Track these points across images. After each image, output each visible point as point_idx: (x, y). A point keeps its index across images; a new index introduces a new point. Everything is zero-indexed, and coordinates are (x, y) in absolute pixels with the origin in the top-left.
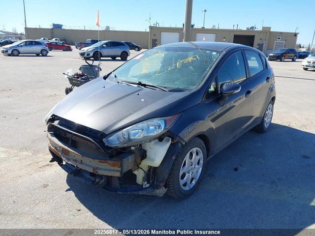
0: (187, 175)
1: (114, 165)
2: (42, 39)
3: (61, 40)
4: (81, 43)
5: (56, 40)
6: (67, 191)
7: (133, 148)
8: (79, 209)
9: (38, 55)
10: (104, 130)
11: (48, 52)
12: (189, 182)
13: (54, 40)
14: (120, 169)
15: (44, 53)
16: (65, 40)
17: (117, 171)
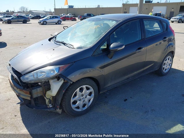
0: (78, 102)
1: (26, 93)
2: (63, 14)
3: (73, 15)
4: (81, 16)
5: (70, 14)
6: (17, 104)
7: (39, 84)
8: (16, 115)
9: (56, 24)
10: (22, 72)
11: (61, 22)
12: (81, 106)
13: (68, 15)
14: (30, 96)
15: (59, 22)
16: (75, 15)
17: (29, 97)
